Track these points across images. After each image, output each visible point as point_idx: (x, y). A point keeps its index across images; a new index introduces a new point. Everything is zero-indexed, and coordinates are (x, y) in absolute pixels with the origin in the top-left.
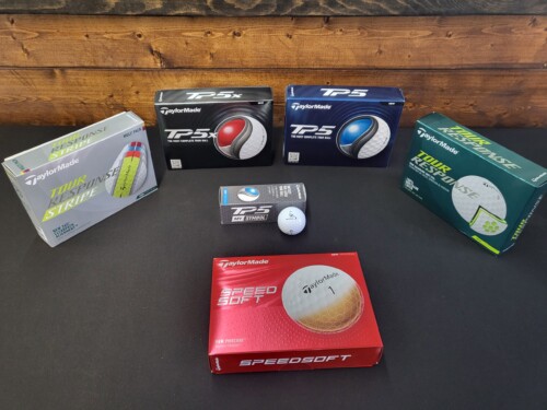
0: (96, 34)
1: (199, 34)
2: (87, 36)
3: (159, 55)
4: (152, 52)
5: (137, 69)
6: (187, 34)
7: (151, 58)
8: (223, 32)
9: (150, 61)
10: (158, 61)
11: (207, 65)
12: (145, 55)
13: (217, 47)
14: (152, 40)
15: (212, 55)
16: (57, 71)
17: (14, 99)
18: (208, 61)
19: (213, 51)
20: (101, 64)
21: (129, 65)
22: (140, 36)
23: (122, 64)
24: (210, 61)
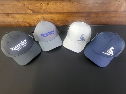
0: (15, 5)
1: (39, 4)
2: (13, 5)
3: (31, 10)
4: (29, 9)
5: (27, 13)
6: (36, 4)
7: (29, 10)
8: (45, 3)
9: (29, 11)
10: (31, 11)
11: (43, 12)
12: (28, 10)
13: (44, 7)
14: (28, 6)
15: (43, 10)
16: (9, 14)
17: (2, 21)
18: (42, 11)
19: (43, 9)
20: (18, 12)
21: (25, 13)
22: (25, 5)
23: (23, 12)
24: (43, 11)
